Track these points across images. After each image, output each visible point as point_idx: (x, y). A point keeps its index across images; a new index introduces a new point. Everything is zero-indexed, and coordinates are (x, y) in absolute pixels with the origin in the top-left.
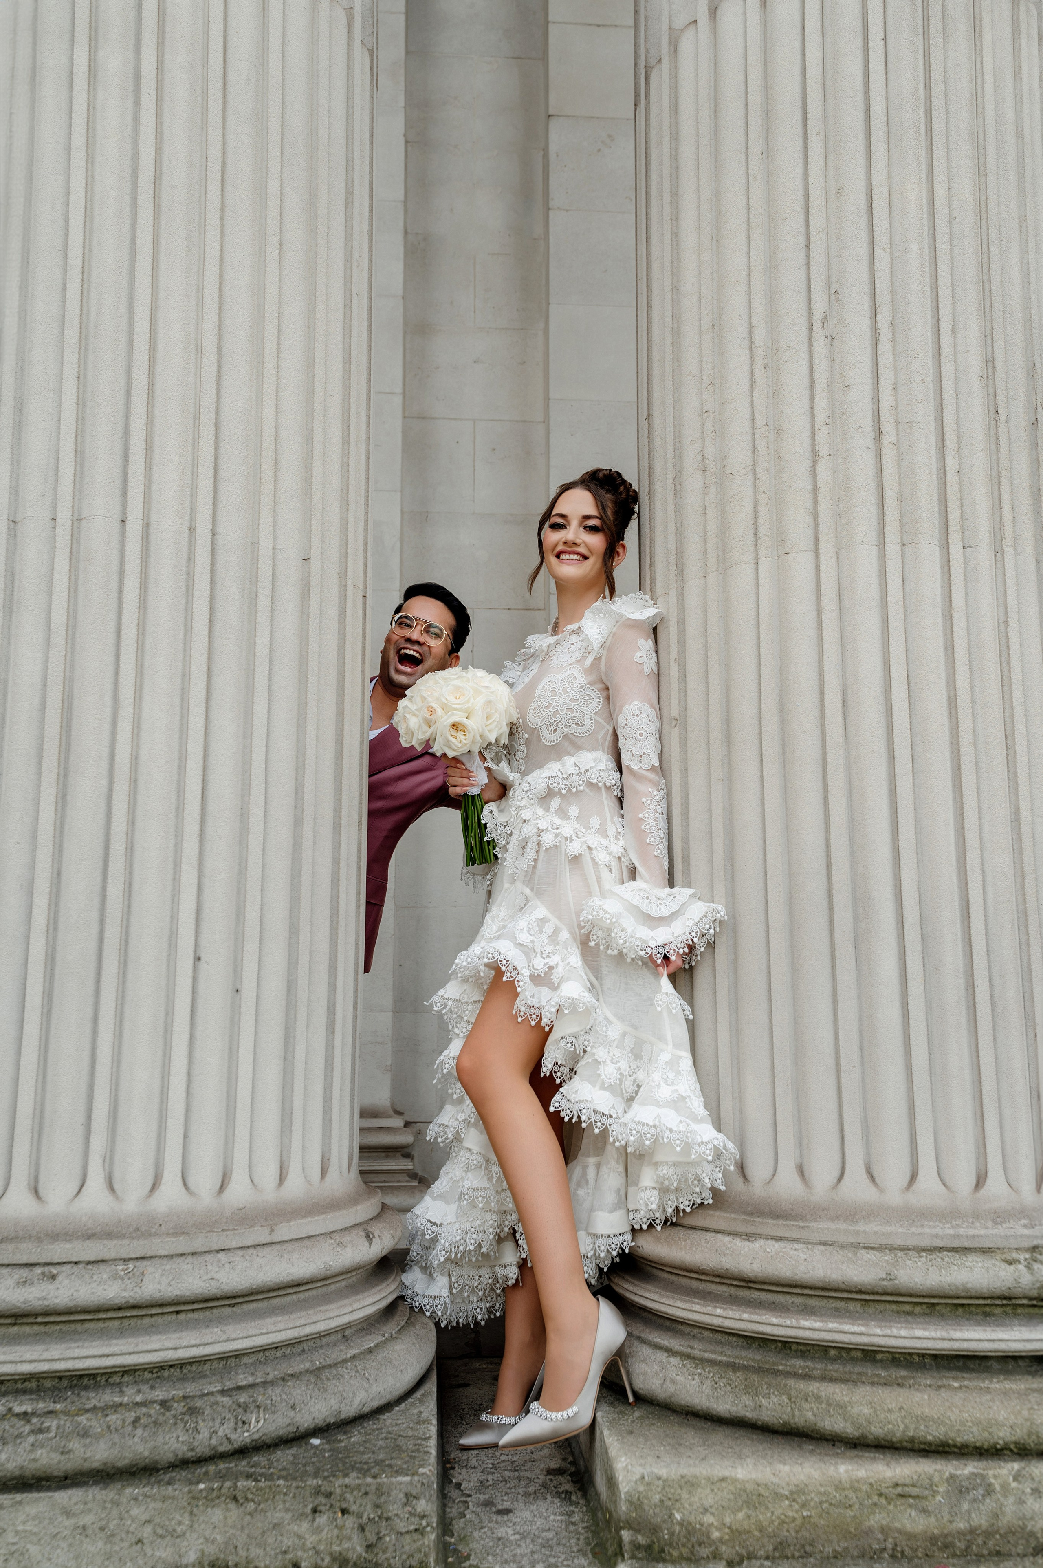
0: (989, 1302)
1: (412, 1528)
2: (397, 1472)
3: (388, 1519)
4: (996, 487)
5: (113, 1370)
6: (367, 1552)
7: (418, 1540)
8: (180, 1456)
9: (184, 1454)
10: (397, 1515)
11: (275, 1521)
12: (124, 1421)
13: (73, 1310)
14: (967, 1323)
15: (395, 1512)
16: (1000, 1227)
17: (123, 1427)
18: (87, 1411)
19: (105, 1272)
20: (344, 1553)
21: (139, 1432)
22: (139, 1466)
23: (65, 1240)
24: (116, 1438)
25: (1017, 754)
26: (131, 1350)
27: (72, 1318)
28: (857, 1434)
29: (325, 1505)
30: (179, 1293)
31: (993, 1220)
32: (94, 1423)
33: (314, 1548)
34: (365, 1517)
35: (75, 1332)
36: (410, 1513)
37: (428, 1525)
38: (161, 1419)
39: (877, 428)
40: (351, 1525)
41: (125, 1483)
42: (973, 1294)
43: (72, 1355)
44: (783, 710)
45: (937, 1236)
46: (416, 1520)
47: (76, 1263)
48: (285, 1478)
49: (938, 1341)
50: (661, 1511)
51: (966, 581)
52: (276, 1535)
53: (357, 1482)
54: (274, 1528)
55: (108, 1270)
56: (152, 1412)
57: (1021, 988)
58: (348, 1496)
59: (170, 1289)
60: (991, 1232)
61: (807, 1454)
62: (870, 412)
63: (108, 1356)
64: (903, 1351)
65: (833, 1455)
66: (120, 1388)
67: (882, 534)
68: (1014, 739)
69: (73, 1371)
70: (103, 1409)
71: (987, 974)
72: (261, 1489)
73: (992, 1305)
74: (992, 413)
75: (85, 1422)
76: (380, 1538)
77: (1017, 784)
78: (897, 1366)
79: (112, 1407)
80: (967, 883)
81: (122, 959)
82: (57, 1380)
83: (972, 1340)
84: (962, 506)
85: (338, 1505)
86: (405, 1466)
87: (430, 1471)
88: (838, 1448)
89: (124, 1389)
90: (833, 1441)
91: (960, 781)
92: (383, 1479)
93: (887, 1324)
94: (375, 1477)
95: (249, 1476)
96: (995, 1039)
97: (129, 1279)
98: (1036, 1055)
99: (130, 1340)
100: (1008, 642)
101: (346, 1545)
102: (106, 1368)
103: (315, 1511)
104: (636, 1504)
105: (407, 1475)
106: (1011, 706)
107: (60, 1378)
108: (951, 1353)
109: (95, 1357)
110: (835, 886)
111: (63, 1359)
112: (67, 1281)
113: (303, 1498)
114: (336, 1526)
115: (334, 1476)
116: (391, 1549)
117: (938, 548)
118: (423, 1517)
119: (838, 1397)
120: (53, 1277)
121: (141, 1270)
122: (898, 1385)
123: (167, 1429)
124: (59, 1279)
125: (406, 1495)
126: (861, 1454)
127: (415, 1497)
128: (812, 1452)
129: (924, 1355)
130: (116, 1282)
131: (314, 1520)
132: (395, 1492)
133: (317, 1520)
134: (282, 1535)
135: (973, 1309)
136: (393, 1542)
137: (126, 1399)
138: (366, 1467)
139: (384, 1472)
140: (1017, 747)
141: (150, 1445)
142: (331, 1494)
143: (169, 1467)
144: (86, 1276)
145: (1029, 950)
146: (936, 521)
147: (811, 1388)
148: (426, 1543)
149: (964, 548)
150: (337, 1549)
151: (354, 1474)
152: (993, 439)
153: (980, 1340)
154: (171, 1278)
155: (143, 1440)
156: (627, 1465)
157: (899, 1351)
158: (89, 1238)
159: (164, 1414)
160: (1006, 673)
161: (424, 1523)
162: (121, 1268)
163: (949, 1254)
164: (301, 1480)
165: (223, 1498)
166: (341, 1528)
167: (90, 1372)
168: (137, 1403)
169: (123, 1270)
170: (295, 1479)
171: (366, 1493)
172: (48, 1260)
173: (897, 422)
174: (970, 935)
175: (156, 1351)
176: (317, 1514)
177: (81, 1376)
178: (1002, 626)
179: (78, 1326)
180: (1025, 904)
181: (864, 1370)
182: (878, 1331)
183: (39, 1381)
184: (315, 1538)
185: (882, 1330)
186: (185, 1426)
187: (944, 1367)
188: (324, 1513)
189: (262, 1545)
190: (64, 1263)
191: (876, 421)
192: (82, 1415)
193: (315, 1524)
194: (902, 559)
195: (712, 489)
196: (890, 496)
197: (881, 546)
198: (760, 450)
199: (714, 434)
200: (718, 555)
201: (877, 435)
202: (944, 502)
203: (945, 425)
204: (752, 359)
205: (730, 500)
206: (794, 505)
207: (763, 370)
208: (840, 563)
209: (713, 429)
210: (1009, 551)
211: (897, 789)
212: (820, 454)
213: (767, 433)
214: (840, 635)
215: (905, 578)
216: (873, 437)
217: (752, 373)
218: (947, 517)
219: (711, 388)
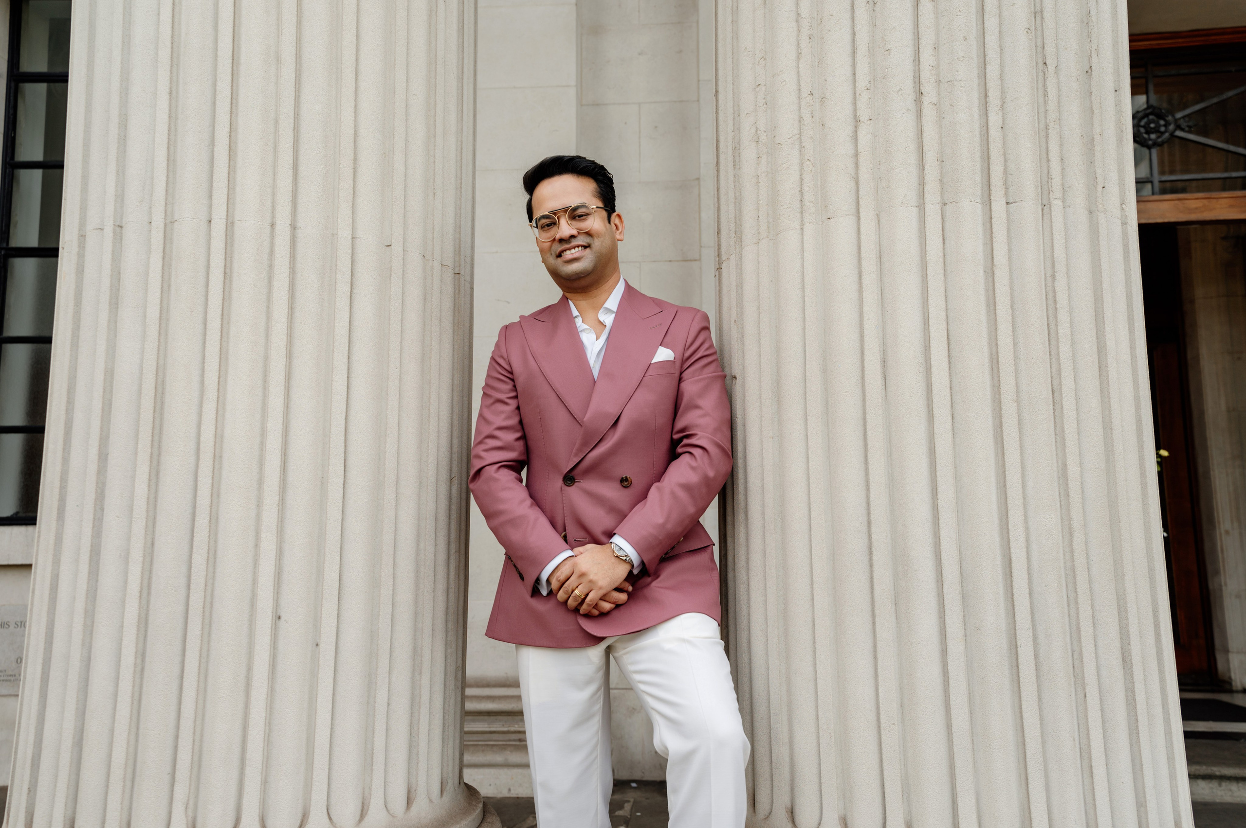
4: (1044, 140)
25: (1065, 409)
39: (918, 89)
44: (826, 371)
51: (1009, 237)
57: (1069, 647)
62: (911, 74)
67: (922, 195)
68: (1061, 395)
71: (1031, 634)
74: (1041, 65)
77: (1064, 439)
80: (1009, 542)
84: (1006, 161)
91: (1002, 439)
96: (1040, 699)
98: (1086, 717)
100: (1055, 296)
106: (1058, 360)
110: (875, 544)
117: (980, 206)
140: (1064, 402)
145: (1077, 608)
146: (978, 179)
149: (1008, 203)
152: (1041, 92)
160: (1053, 328)
173: (939, 82)
174: (1012, 594)
178: (1049, 279)
180: (1073, 561)
191: (917, 82)
194: (943, 219)
195: (764, 159)
196: (931, 157)
197: (921, 206)
198: (805, 119)
199: (765, 106)
200: (768, 222)
201: (918, 97)
202: (986, 158)
203: (987, 81)
204: (799, 31)
205: (779, 169)
206: (836, 171)
207: (808, 41)
208: (881, 226)
209: (764, 101)
210: (1057, 204)
211: (937, 448)
212: (861, 119)
213: (811, 102)
214: (880, 296)
215: (945, 237)
216: (914, 98)
217: (798, 44)
218: (989, 173)
219: (763, 62)
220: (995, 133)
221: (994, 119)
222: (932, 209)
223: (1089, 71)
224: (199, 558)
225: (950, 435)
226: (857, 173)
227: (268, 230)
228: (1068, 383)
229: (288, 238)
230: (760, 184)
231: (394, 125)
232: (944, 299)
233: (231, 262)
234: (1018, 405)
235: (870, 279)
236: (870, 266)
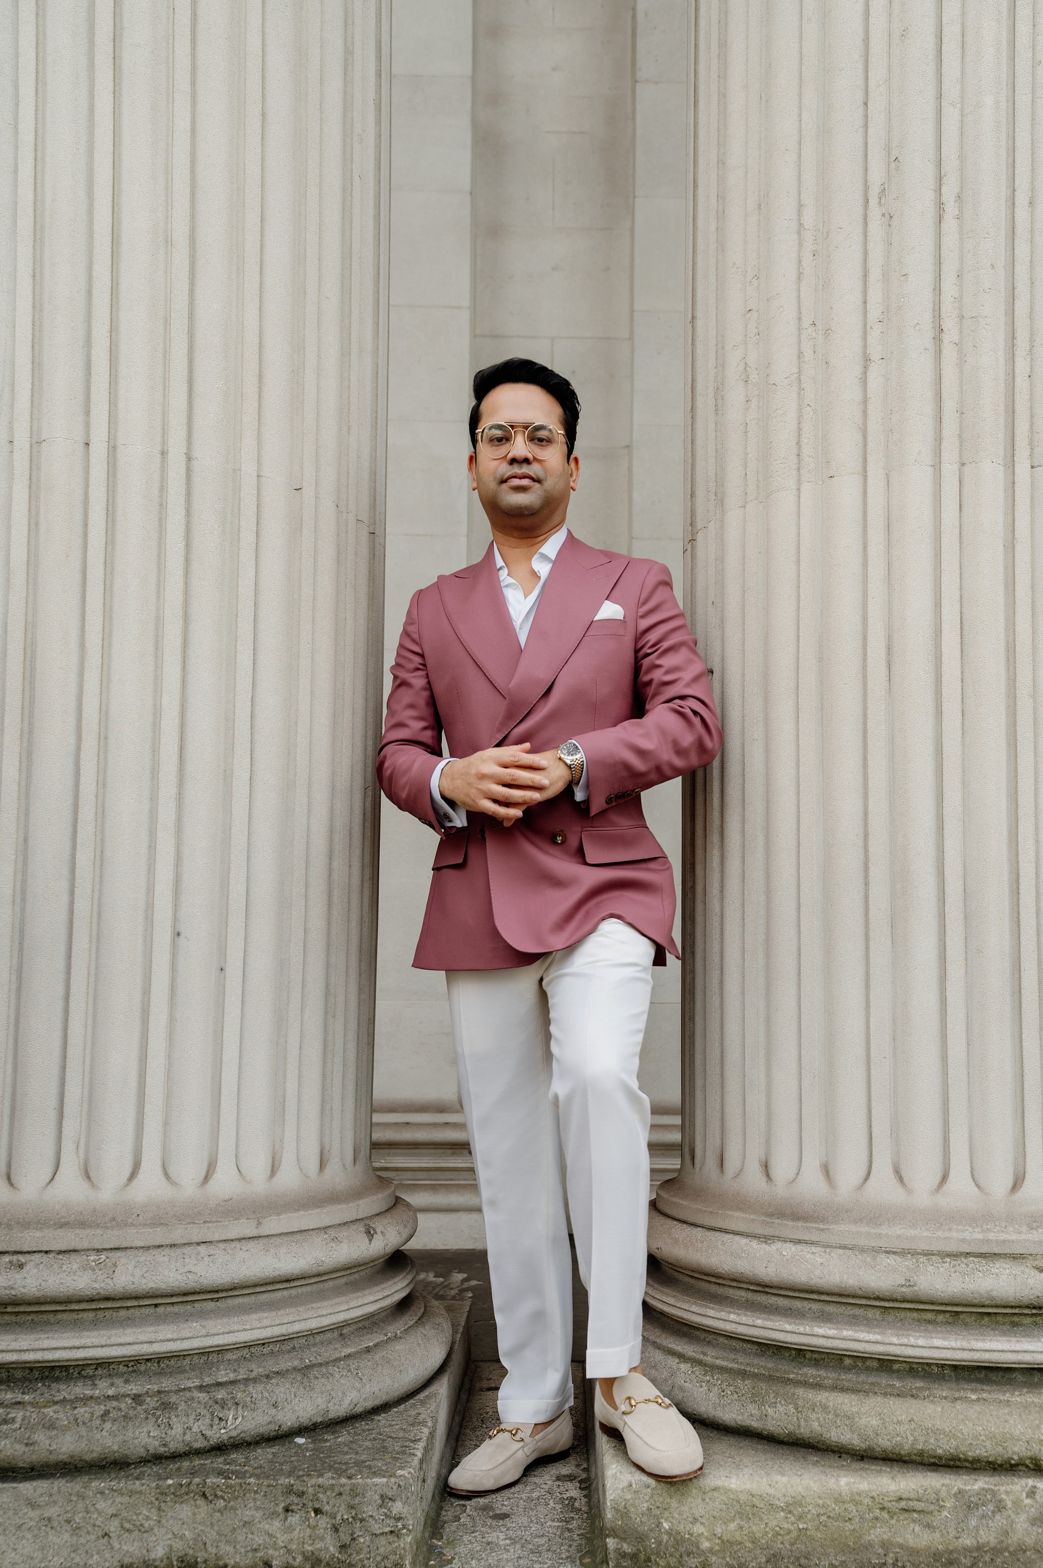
0: (1017, 1311)
1: (387, 1529)
2: (374, 1473)
3: (362, 1520)
5: (85, 1362)
6: (340, 1553)
7: (394, 1542)
8: (152, 1451)
9: (155, 1449)
10: (371, 1516)
11: (246, 1519)
12: (92, 1414)
13: (42, 1300)
14: (991, 1332)
15: (371, 1513)
16: (1035, 1232)
17: (91, 1420)
18: (56, 1403)
19: (75, 1261)
20: (317, 1553)
21: (108, 1425)
22: (108, 1460)
23: (36, 1229)
24: (83, 1431)
26: (103, 1343)
27: (43, 1308)
28: (863, 1446)
29: (297, 1504)
30: (153, 1286)
31: (1028, 1225)
32: (61, 1415)
33: (285, 1547)
34: (339, 1517)
35: (48, 1323)
36: (386, 1514)
37: (404, 1527)
38: (131, 1413)
39: (937, 325)
40: (324, 1525)
41: (93, 1477)
42: (999, 1303)
43: (41, 1347)
44: (822, 660)
45: (964, 1240)
46: (391, 1522)
47: (46, 1252)
48: (258, 1477)
49: (958, 1352)
50: (649, 1521)
51: (1032, 507)
52: (246, 1533)
53: (331, 1482)
54: (244, 1525)
55: (78, 1261)
56: (123, 1406)
58: (321, 1496)
59: (144, 1281)
60: (1023, 1237)
61: (810, 1466)
62: (930, 306)
63: (78, 1348)
64: (921, 1361)
65: (837, 1467)
66: (93, 1381)
67: (938, 452)
69: (43, 1362)
70: (72, 1402)
72: (231, 1487)
73: (1021, 1314)
75: (52, 1414)
76: (353, 1539)
78: (914, 1377)
79: (82, 1399)
80: (1017, 855)
81: (94, 934)
82: (27, 1371)
83: (994, 1351)
84: (1032, 416)
85: (311, 1504)
86: (384, 1468)
87: (409, 1473)
88: (845, 1460)
89: (97, 1382)
90: (840, 1453)
91: (1015, 741)
92: (358, 1480)
93: (905, 1333)
94: (350, 1478)
95: (220, 1473)
97: (100, 1270)
99: (102, 1332)
101: (319, 1545)
102: (77, 1360)
103: (287, 1510)
104: (623, 1513)
105: (384, 1477)
107: (31, 1369)
108: (972, 1364)
109: (65, 1348)
110: (872, 858)
111: (33, 1350)
112: (35, 1271)
113: (275, 1497)
114: (309, 1526)
115: (309, 1475)
116: (366, 1550)
117: (1002, 468)
118: (399, 1519)
119: (846, 1408)
120: (21, 1266)
121: (113, 1260)
122: (912, 1396)
123: (137, 1424)
124: (27, 1268)
125: (382, 1496)
126: (867, 1466)
127: (390, 1499)
128: (816, 1464)
129: (943, 1366)
130: (86, 1272)
131: (286, 1519)
132: (370, 1493)
133: (289, 1519)
134: (252, 1534)
135: (1000, 1318)
136: (367, 1543)
137: (98, 1392)
138: (344, 1467)
139: (361, 1472)
141: (120, 1438)
142: (303, 1493)
143: (141, 1462)
144: (55, 1266)
146: (1001, 436)
147: (819, 1398)
148: (402, 1545)
149: (1032, 467)
150: (310, 1548)
151: (330, 1474)
153: (1002, 1351)
154: (145, 1270)
155: (111, 1433)
156: (616, 1473)
157: (916, 1361)
158: (61, 1227)
159: (134, 1408)
161: (400, 1525)
162: (92, 1258)
163: (975, 1260)
164: (274, 1479)
165: (192, 1495)
166: (314, 1528)
167: (61, 1364)
168: (108, 1396)
169: (94, 1261)
170: (267, 1477)
171: (340, 1494)
172: (18, 1249)
173: (961, 317)
174: (1019, 913)
175: (130, 1344)
176: (290, 1513)
177: (53, 1368)
179: (51, 1317)
181: (878, 1380)
182: (895, 1340)
183: (9, 1372)
184: (287, 1537)
185: (898, 1339)
186: (156, 1421)
187: (964, 1379)
188: (296, 1513)
189: (234, 1543)
190: (34, 1252)
191: (937, 316)
192: (50, 1407)
193: (287, 1524)
194: (960, 481)
195: (754, 404)
196: (952, 409)
197: (937, 466)
198: (806, 354)
199: (757, 337)
200: (758, 480)
201: (937, 334)
202: (1011, 412)
203: (1016, 319)
204: (801, 245)
205: (773, 415)
206: (841, 419)
207: (812, 258)
208: (890, 488)
209: (756, 331)
211: (944, 748)
212: (873, 357)
213: (814, 334)
214: (887, 572)
215: (963, 503)
216: (933, 336)
217: (800, 262)
218: (1013, 430)
219: (755, 282)
220: (1021, 383)
221: (1021, 366)
222: (949, 469)
225: (960, 734)
226: (865, 423)
227: (158, 459)
229: (183, 471)
230: (748, 434)
231: (304, 335)
232: (958, 575)
233: (114, 497)
234: (1035, 701)
235: (876, 550)
236: (876, 536)
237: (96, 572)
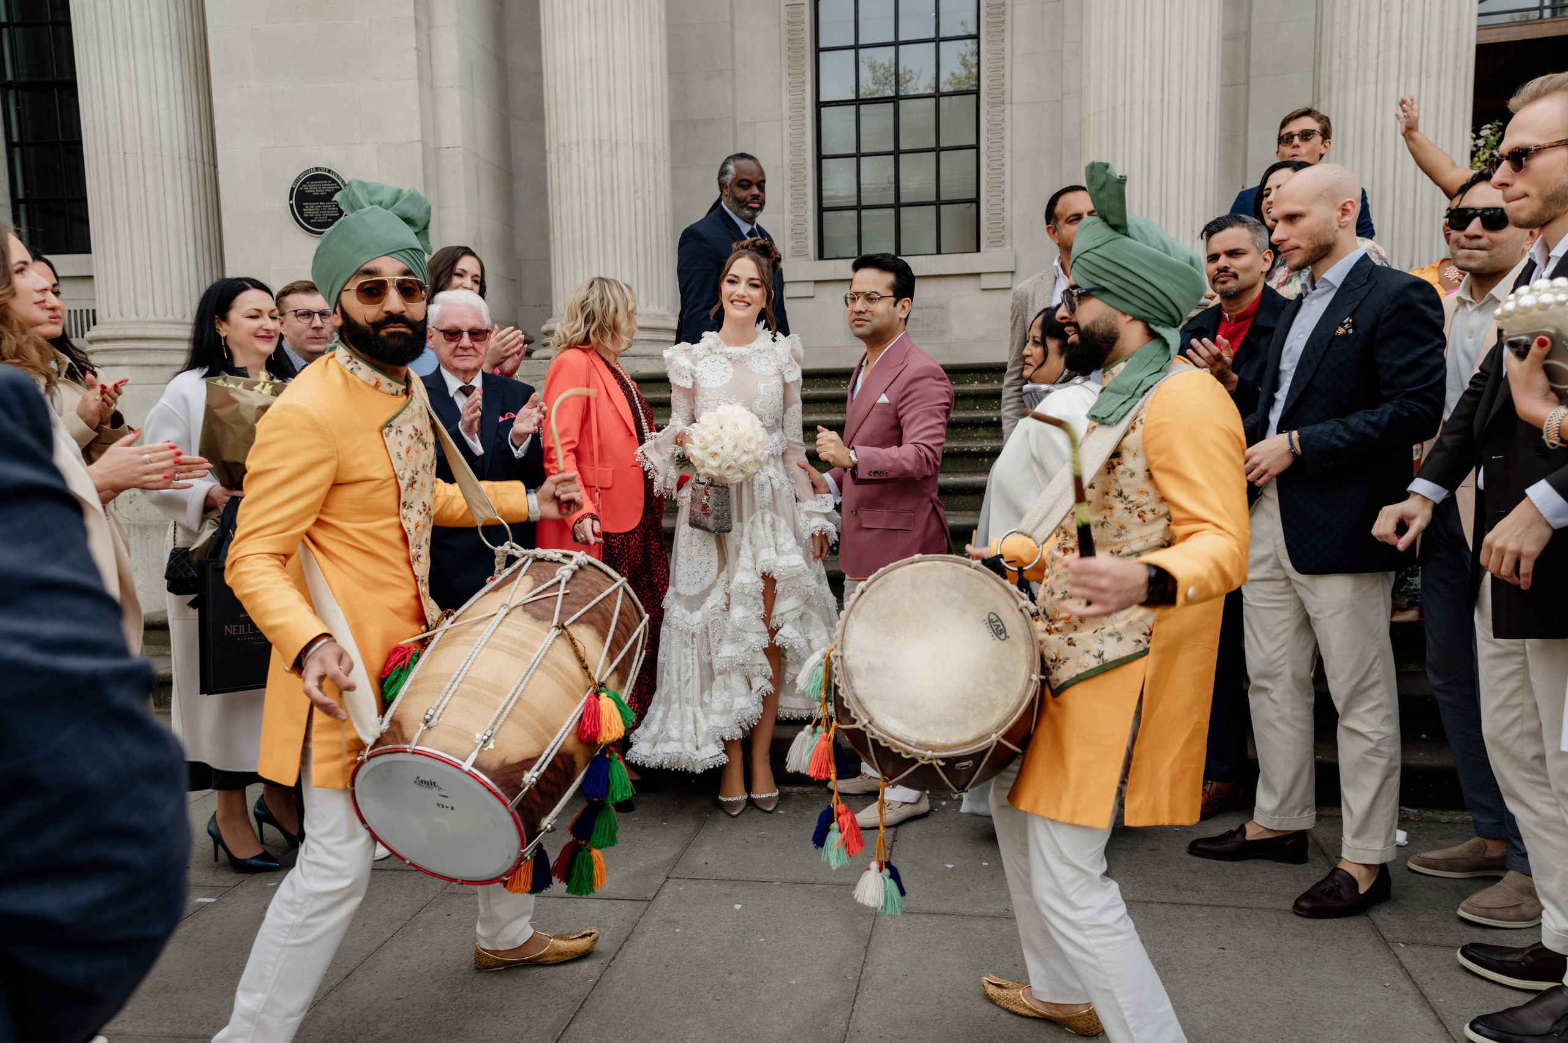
194: (1405, 84)
195: (1343, 64)
196: (1403, 63)
197: (1398, 80)
198: (1360, 50)
199: (1344, 45)
202: (1421, 63)
204: (1359, 19)
205: (1348, 66)
207: (1362, 22)
209: (1344, 42)
210: (1443, 77)
213: (1363, 44)
216: (1399, 44)
217: (1359, 23)
219: (1345, 29)
220: (1425, 55)
221: (1425, 50)
222: (1402, 81)
223: (1458, 30)
224: (1164, 205)
228: (1440, 134)
235: (1379, 105)
236: (1380, 101)
237: (1165, 133)
